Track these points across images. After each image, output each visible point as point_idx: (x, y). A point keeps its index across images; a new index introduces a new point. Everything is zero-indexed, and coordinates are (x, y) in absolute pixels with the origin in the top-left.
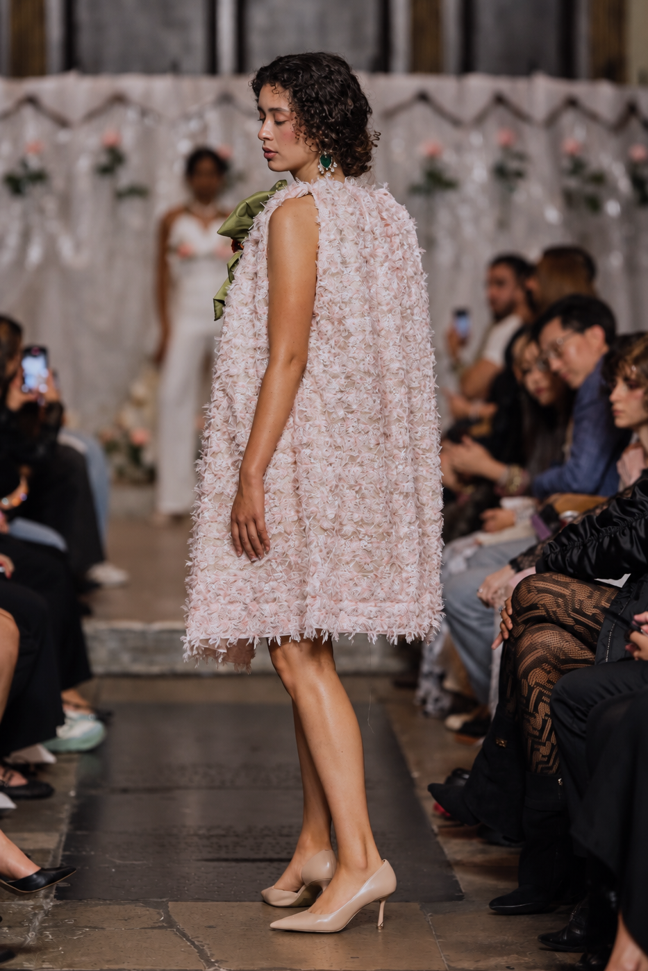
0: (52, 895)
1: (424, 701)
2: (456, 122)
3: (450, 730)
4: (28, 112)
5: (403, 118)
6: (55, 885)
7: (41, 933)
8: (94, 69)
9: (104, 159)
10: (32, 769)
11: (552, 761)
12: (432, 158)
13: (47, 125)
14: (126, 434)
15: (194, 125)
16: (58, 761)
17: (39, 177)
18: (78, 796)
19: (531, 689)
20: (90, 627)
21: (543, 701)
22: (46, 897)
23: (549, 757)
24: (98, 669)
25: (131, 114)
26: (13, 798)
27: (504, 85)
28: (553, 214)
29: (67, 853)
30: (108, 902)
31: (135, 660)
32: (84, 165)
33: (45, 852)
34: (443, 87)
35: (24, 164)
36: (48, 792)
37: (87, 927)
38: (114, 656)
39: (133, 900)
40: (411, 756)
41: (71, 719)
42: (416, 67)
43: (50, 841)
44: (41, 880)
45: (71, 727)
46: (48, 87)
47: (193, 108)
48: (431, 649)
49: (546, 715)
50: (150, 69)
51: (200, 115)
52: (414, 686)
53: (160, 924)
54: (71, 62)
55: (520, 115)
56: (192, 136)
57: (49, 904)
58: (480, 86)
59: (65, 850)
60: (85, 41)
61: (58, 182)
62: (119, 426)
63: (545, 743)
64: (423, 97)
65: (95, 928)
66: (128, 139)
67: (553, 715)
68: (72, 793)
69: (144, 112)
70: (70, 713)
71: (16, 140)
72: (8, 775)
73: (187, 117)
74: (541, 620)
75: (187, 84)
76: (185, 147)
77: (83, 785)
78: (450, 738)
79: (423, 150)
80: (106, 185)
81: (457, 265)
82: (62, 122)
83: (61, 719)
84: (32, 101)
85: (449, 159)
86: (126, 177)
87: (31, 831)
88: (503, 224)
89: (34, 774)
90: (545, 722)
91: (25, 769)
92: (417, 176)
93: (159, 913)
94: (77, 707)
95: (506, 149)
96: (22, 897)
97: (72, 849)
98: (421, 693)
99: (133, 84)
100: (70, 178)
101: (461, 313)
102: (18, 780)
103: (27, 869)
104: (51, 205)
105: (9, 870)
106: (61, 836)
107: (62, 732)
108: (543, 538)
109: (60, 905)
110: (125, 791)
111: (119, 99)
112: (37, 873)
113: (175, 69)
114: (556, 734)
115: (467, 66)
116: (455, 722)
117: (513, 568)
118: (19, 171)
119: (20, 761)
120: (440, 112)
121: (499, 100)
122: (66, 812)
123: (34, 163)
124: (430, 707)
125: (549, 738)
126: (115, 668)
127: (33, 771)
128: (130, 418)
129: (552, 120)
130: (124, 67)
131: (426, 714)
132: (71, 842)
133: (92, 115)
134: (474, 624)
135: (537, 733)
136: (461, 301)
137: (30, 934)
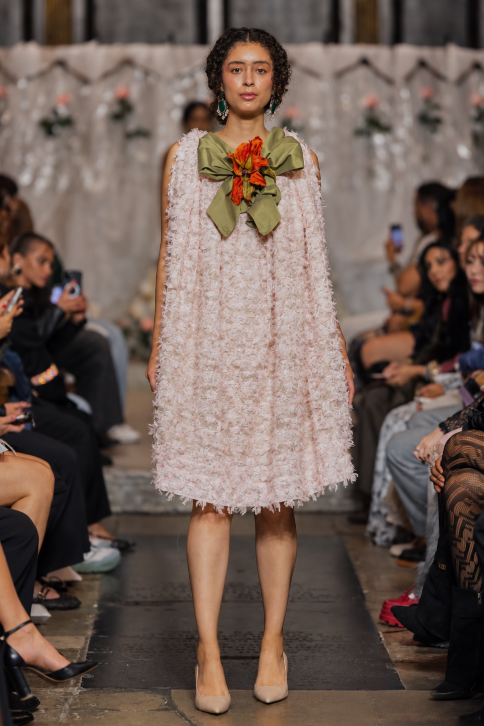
0: (80, 684)
1: (373, 534)
2: (390, 81)
3: (394, 556)
4: (58, 72)
5: (349, 77)
6: (82, 677)
7: (71, 714)
8: (107, 39)
9: (117, 108)
10: (64, 586)
11: (476, 576)
12: (372, 108)
13: (72, 82)
14: (137, 322)
15: (186, 83)
16: (84, 580)
17: (67, 122)
18: (99, 608)
19: (456, 518)
20: (109, 475)
21: (467, 528)
22: (75, 685)
23: (474, 574)
24: (115, 508)
25: (138, 74)
26: (49, 609)
27: (426, 53)
28: (464, 151)
29: (91, 652)
30: (123, 690)
31: (145, 501)
32: (102, 111)
33: (73, 651)
34: (380, 54)
35: (55, 112)
36: (77, 605)
37: (107, 709)
38: (129, 497)
39: (143, 689)
40: (363, 577)
41: (95, 547)
42: (359, 38)
43: (79, 643)
44: (70, 672)
45: (95, 553)
46: (73, 53)
47: (186, 70)
48: (379, 494)
49: (469, 539)
50: (152, 39)
51: (192, 75)
52: (365, 522)
53: (164, 707)
54: (91, 34)
55: (438, 76)
56: (185, 91)
57: (76, 691)
58: (407, 54)
59: (89, 650)
60: (102, 18)
61: (81, 126)
62: (130, 315)
63: (469, 563)
64: (365, 62)
65: (113, 710)
66: (135, 93)
67: (475, 539)
68: (96, 606)
69: (147, 73)
70: (94, 541)
71: (49, 93)
72: (45, 591)
73: (180, 76)
74: (463, 466)
75: (180, 51)
76: (180, 100)
77: (104, 600)
78: (393, 562)
79: (364, 102)
80: (118, 128)
81: (392, 190)
82: (84, 80)
83: (87, 547)
84: (61, 63)
85: (384, 108)
86: (133, 124)
87: (62, 635)
88: (426, 159)
89: (65, 590)
90: (468, 545)
91: (58, 586)
92: (361, 123)
93: (163, 698)
94: (100, 537)
95: (428, 101)
96: (55, 685)
97: (95, 649)
98: (370, 528)
99: (139, 51)
100: (90, 124)
101: (395, 228)
102: (53, 595)
103: (59, 663)
104: (76, 143)
105: (46, 665)
106: (86, 639)
107: (88, 557)
108: (467, 404)
109: (85, 692)
110: (137, 603)
111: (128, 63)
112: (68, 667)
113: (171, 39)
114: (477, 554)
115: (397, 38)
116: (397, 550)
117: (442, 430)
118: (51, 117)
119: (54, 580)
120: (378, 74)
121: (422, 64)
122: (91, 620)
123: (63, 111)
124: (379, 539)
125: (472, 558)
126: (130, 508)
127: (64, 587)
128: (139, 309)
129: (462, 80)
130: (132, 38)
131: (374, 543)
132: (94, 642)
133: (106, 75)
134: (412, 472)
135: (463, 555)
136: (395, 219)
137: (62, 715)
